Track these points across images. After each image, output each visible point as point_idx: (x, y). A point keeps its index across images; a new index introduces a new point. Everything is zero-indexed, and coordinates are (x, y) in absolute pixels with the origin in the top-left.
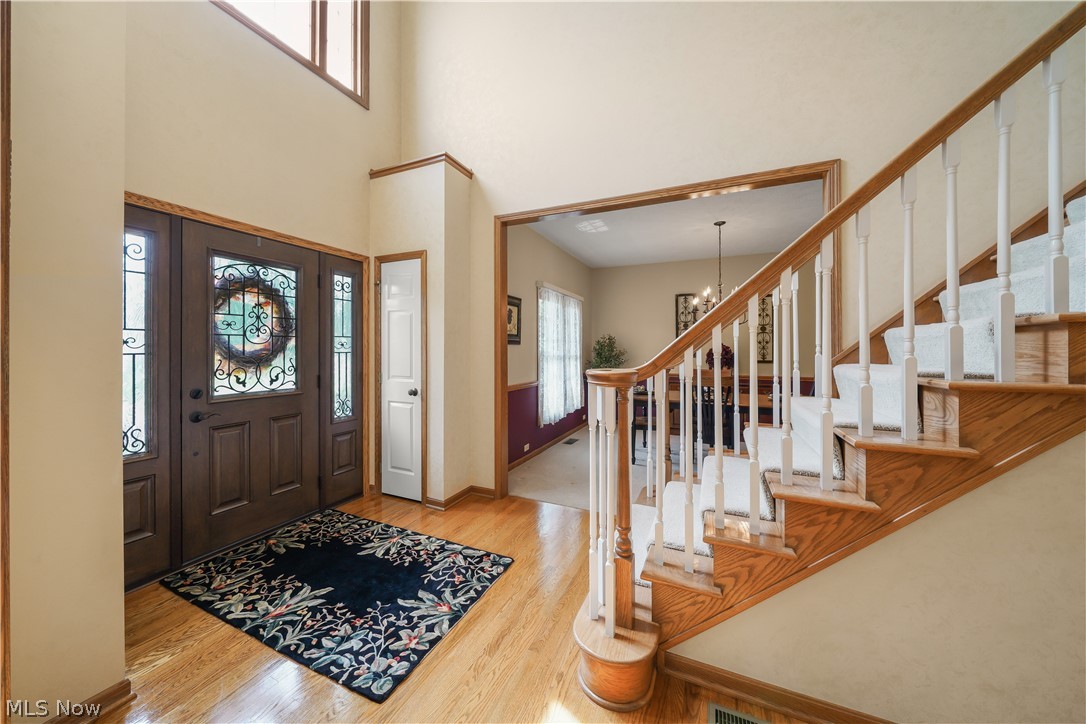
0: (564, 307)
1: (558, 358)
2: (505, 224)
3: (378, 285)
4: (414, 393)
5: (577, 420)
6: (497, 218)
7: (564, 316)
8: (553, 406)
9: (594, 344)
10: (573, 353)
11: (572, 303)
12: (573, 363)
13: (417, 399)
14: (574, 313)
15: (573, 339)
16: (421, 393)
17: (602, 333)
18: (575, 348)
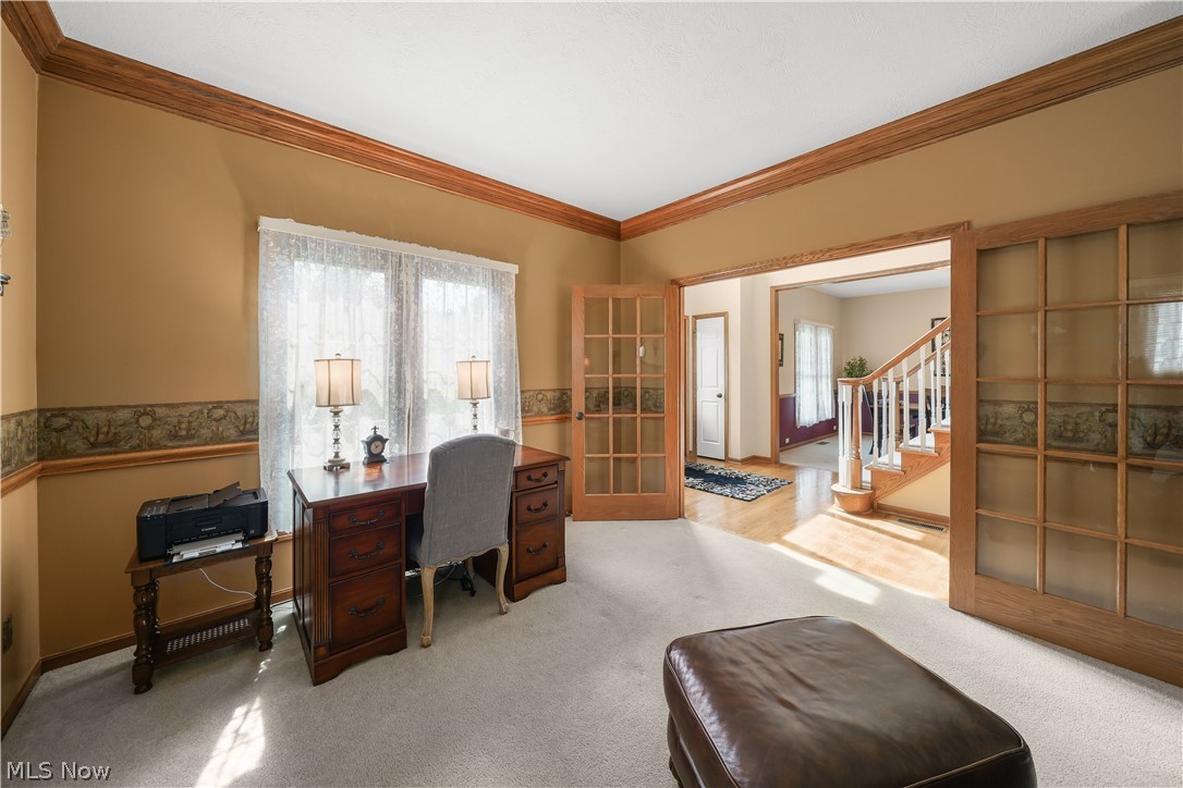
0: (816, 336)
1: (812, 376)
2: (777, 291)
3: (694, 333)
4: (720, 396)
5: (828, 429)
6: (772, 287)
7: (816, 343)
8: (807, 415)
9: (844, 365)
10: (824, 372)
11: (824, 332)
12: (824, 381)
13: (722, 399)
14: (826, 340)
15: (824, 362)
16: (725, 397)
17: (853, 355)
18: (826, 368)
